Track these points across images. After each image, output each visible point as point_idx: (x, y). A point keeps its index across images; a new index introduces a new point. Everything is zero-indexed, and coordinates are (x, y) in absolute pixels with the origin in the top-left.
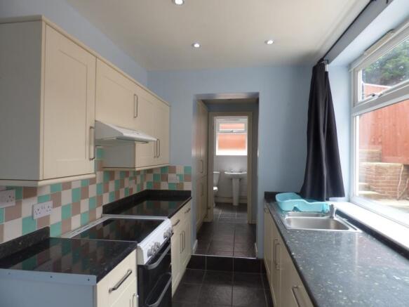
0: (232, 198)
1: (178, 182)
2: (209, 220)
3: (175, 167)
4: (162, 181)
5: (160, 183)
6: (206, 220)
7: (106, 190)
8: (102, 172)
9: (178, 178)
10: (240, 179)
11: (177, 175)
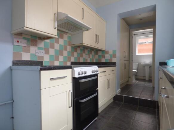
0: (145, 77)
1: (110, 58)
2: (130, 83)
3: (108, 51)
4: (102, 58)
5: (101, 59)
6: (128, 83)
7: (73, 55)
8: (70, 47)
9: (110, 56)
10: (150, 67)
11: (109, 55)
